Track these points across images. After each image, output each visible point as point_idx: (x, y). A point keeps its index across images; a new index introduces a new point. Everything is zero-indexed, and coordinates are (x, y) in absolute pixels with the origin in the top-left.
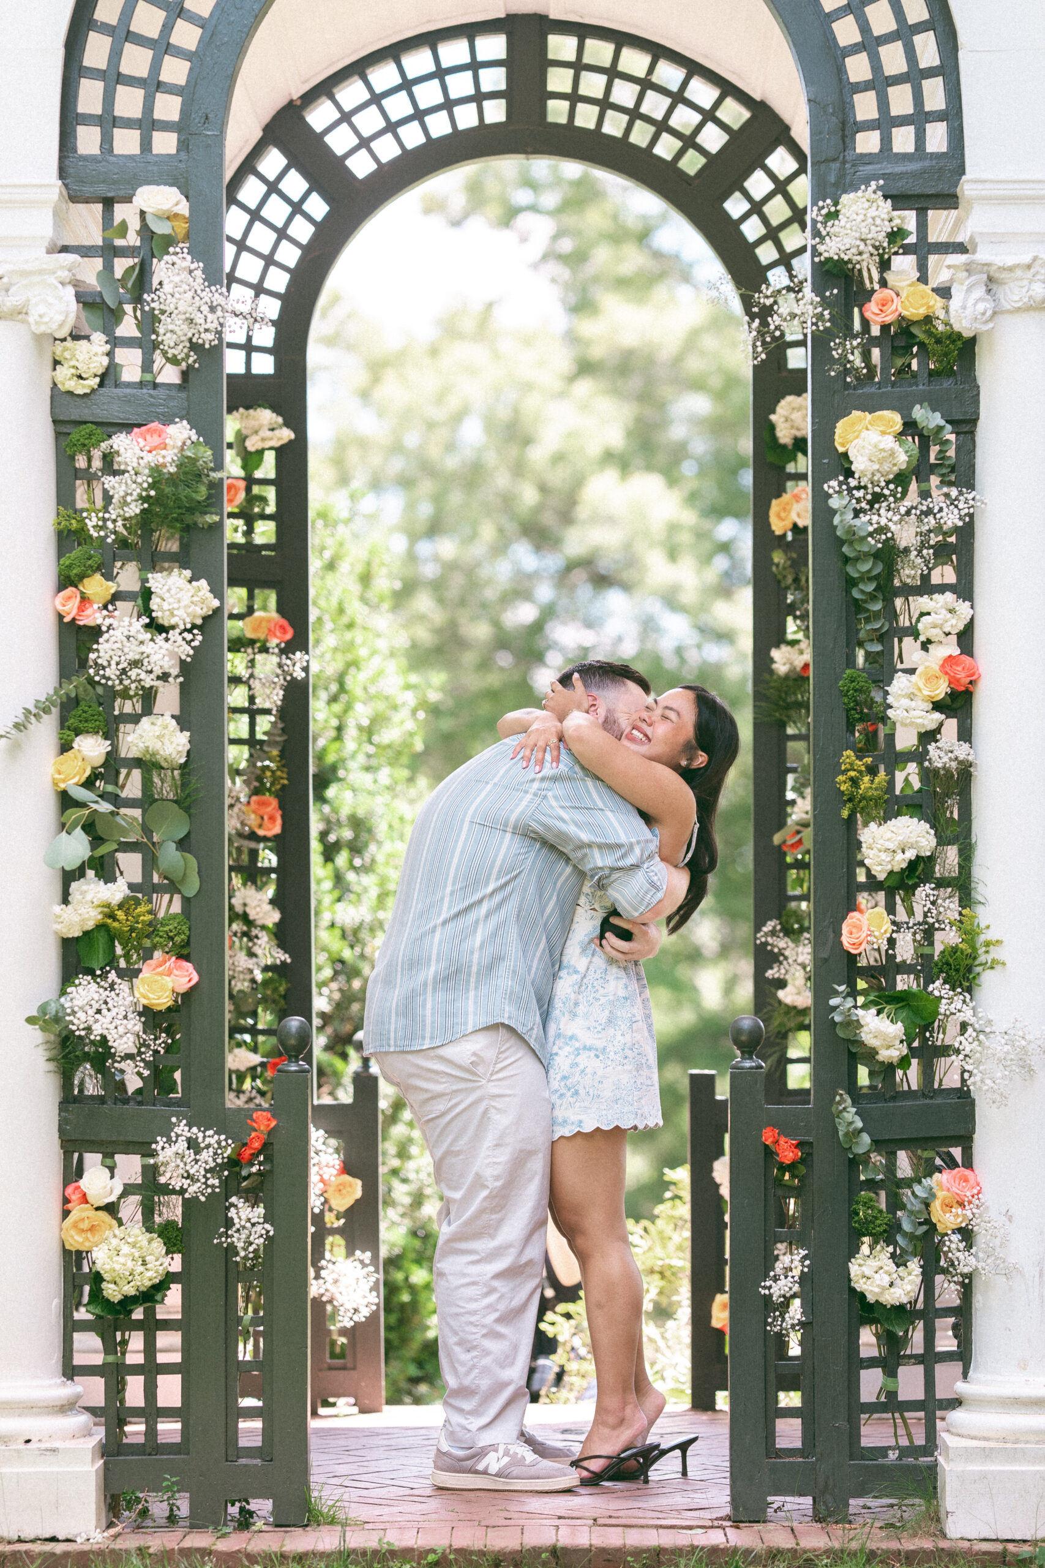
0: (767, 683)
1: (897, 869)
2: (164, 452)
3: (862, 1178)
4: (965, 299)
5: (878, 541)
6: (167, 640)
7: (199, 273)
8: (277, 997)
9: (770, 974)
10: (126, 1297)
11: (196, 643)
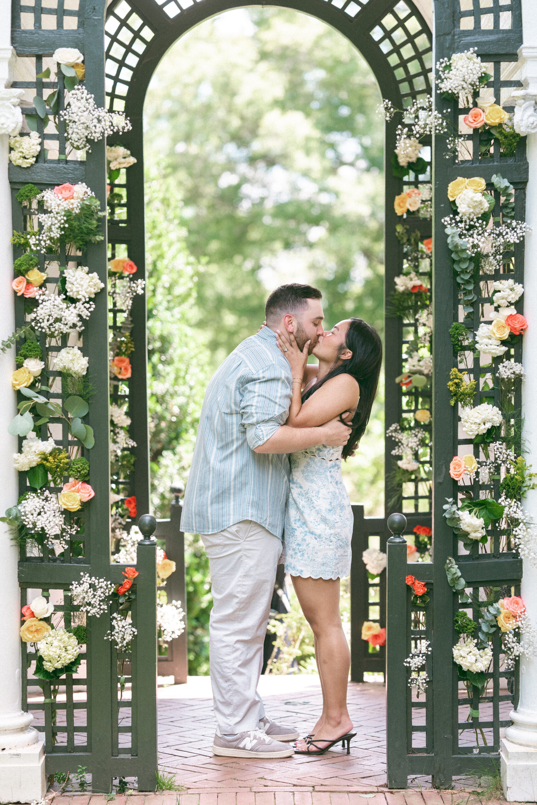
0: (393, 296)
1: (481, 433)
2: (72, 201)
3: (460, 602)
4: (523, 116)
5: (473, 253)
6: (75, 307)
7: (91, 101)
8: (129, 465)
9: (393, 452)
10: (56, 669)
11: (92, 309)
